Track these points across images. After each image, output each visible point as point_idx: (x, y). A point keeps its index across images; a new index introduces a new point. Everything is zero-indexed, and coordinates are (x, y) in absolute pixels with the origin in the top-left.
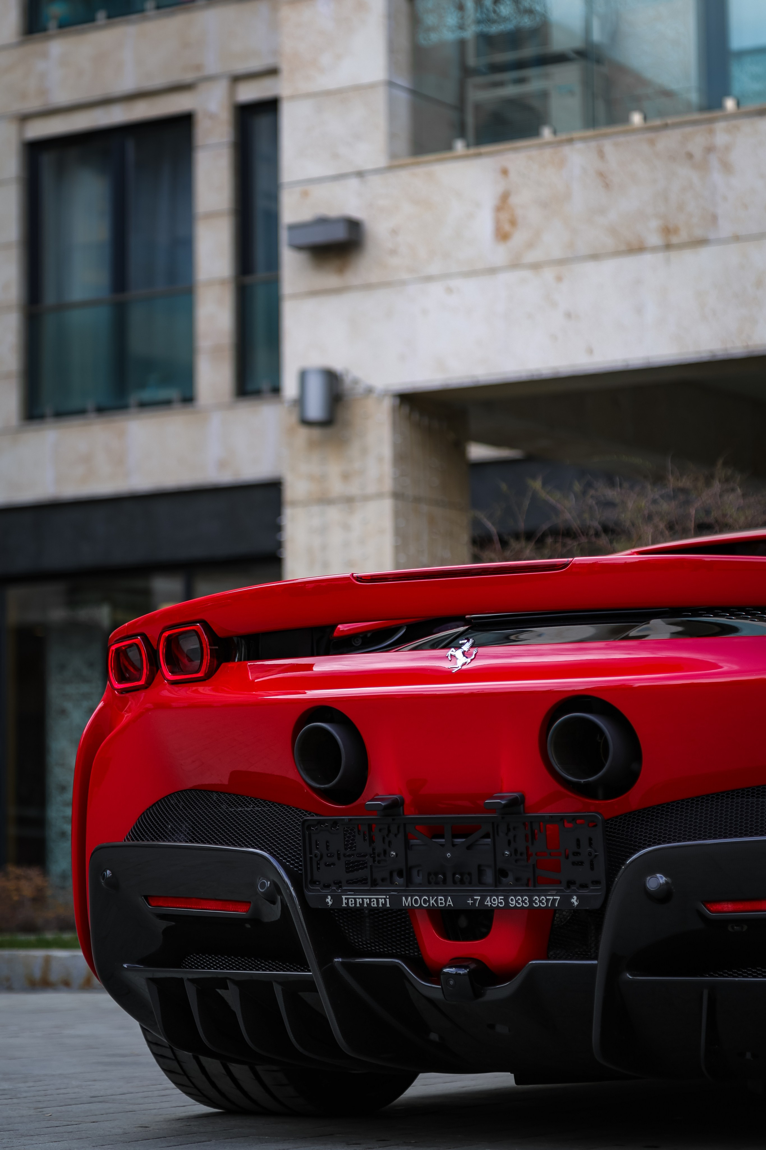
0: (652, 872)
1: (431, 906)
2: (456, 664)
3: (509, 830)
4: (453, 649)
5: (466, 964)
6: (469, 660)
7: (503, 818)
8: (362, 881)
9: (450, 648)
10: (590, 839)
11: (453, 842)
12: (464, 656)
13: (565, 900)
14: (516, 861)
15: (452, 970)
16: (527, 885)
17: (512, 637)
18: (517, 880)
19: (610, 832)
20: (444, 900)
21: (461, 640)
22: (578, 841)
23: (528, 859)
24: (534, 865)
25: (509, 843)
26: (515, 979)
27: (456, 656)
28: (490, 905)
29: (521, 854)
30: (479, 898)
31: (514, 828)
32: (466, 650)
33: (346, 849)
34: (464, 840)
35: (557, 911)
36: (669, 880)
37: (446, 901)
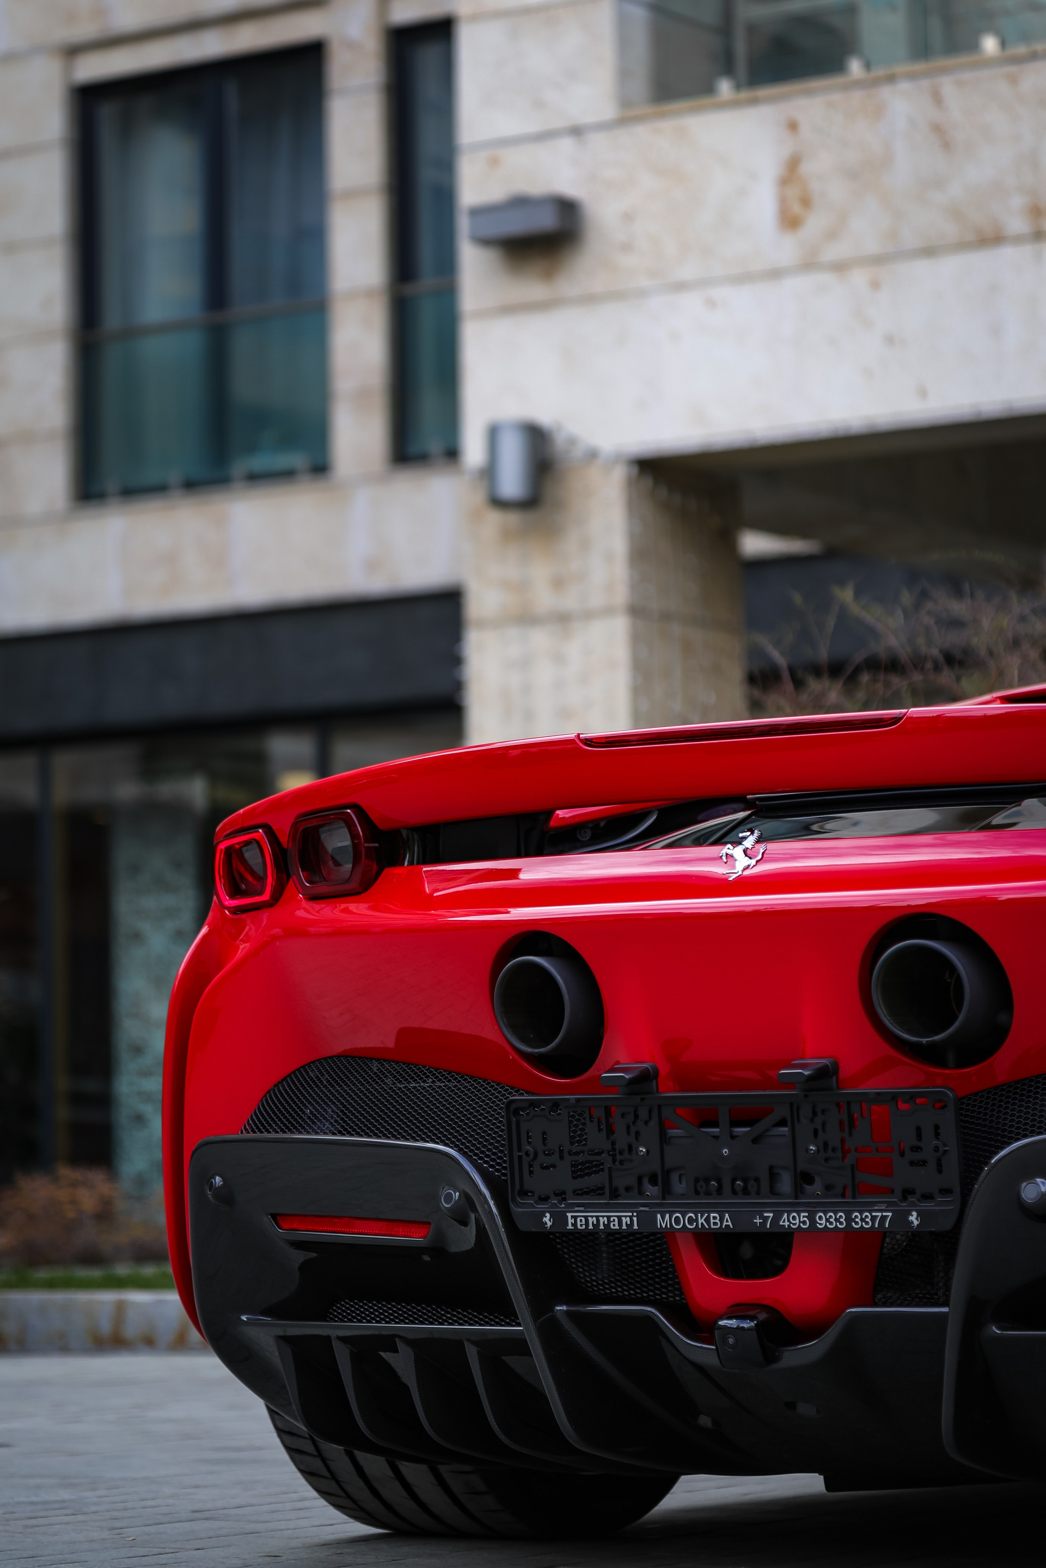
1: (700, 1227)
2: (734, 867)
3: (815, 1114)
4: (729, 846)
5: (751, 1313)
6: (753, 862)
7: (806, 1096)
8: (597, 1191)
9: (725, 844)
10: (937, 1127)
11: (731, 1132)
12: (746, 855)
13: (901, 1217)
14: (826, 1160)
15: (732, 1323)
16: (843, 1196)
17: (815, 827)
18: (828, 1188)
19: (967, 1116)
20: (718, 1218)
21: (742, 832)
22: (919, 1129)
23: (844, 1158)
24: (852, 1166)
25: (816, 1133)
26: (825, 1334)
27: (734, 855)
28: (788, 1225)
29: (834, 1150)
31: (823, 1112)
32: (750, 847)
33: (572, 1144)
34: (749, 1129)
35: (888, 1234)
37: (722, 1221)
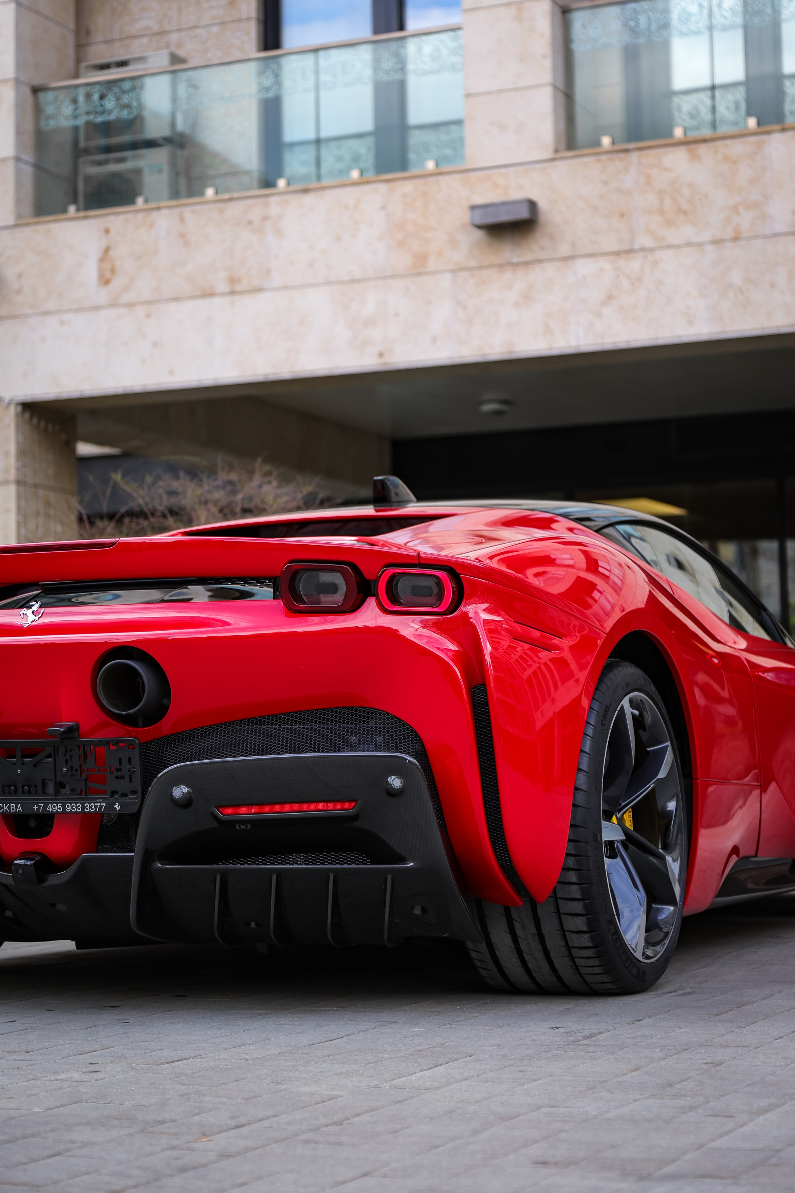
0: (178, 783)
1: (5, 811)
2: (27, 620)
3: (66, 751)
4: (25, 609)
5: (32, 857)
6: (37, 618)
7: (62, 742)
9: (23, 608)
10: (130, 758)
11: (22, 761)
12: (33, 614)
13: (110, 806)
14: (72, 776)
15: (22, 862)
16: (81, 795)
17: (74, 600)
18: (73, 790)
19: (146, 752)
20: (15, 806)
21: (32, 602)
22: (120, 759)
23: (81, 775)
24: (85, 779)
25: (67, 761)
26: (70, 868)
27: (27, 614)
28: (51, 810)
29: (76, 770)
30: (43, 804)
31: (71, 750)
32: (35, 610)
34: (31, 759)
35: (105, 815)
36: (190, 790)
37: (16, 808)
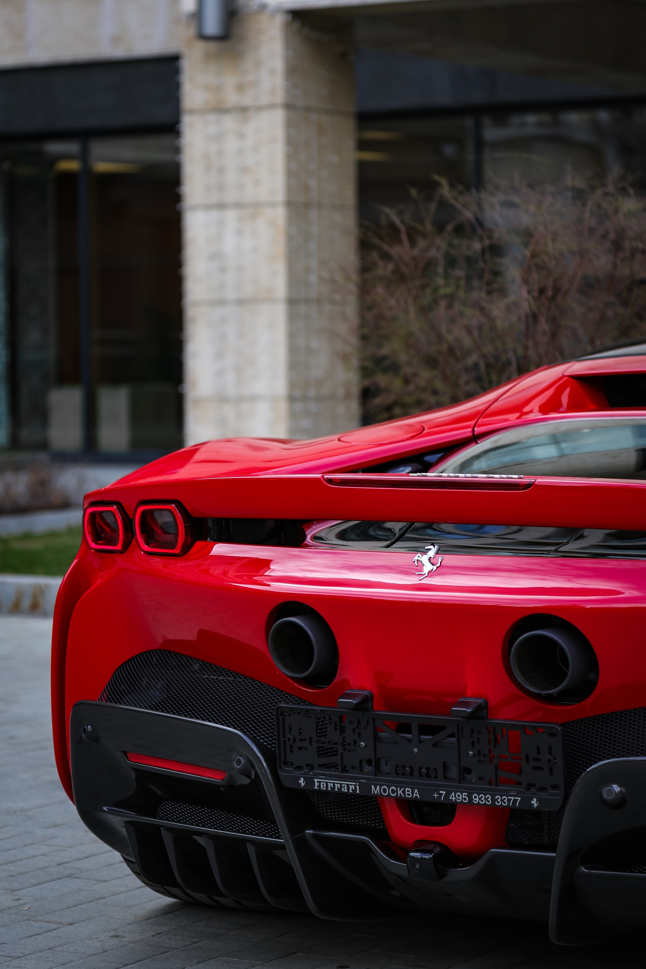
0: (609, 781)
1: (399, 796)
3: (473, 733)
5: (430, 849)
6: (435, 568)
7: (468, 722)
8: (333, 766)
10: (550, 747)
12: (430, 563)
13: (526, 801)
14: (479, 761)
15: (418, 855)
16: (490, 785)
20: (411, 791)
22: (539, 747)
23: (490, 761)
24: (496, 767)
25: (473, 744)
26: (476, 864)
27: (423, 562)
28: (455, 800)
29: (484, 755)
30: (444, 792)
31: (478, 732)
32: (432, 556)
33: (318, 736)
34: (431, 737)
35: (519, 810)
36: (624, 790)
37: (413, 793)
